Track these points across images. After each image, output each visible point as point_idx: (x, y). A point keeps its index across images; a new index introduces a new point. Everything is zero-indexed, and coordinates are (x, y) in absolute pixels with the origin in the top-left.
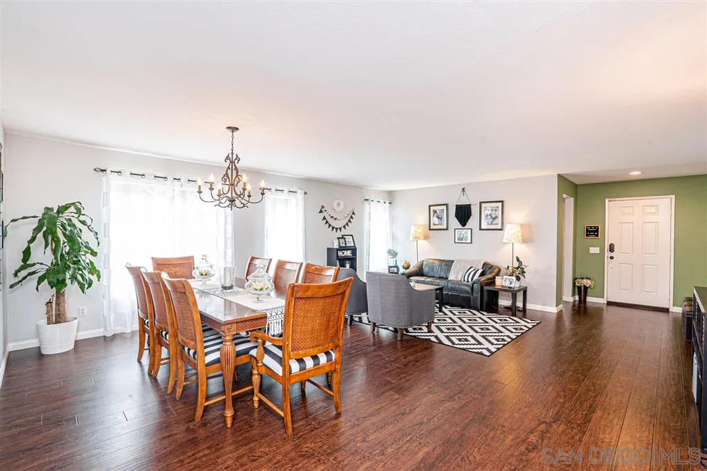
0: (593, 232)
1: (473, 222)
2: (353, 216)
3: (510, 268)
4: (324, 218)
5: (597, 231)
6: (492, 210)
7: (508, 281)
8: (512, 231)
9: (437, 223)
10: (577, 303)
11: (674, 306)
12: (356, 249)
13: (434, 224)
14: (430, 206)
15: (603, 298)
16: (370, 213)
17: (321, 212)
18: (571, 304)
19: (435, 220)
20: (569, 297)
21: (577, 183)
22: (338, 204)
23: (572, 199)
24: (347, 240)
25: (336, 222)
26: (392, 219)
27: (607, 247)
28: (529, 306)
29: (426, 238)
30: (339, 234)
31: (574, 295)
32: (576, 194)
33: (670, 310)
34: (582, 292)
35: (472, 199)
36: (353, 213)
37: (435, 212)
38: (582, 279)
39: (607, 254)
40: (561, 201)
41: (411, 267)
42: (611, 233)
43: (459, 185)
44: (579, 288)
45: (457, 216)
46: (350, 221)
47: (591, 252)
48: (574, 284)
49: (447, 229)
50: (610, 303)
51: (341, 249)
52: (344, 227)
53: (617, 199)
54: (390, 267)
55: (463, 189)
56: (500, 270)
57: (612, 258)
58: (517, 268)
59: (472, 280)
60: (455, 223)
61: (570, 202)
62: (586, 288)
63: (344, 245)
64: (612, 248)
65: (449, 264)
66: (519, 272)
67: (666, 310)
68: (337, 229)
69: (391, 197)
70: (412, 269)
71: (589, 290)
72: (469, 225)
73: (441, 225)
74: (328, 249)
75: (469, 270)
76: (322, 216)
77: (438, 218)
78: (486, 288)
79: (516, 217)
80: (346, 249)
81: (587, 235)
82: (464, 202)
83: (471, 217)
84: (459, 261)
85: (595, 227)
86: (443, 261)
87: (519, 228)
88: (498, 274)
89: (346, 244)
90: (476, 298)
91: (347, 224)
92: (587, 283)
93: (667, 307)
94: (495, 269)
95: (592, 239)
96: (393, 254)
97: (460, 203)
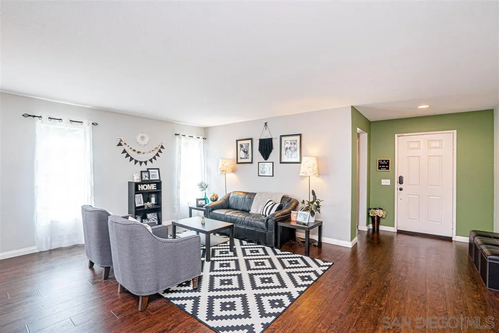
0: (384, 165)
1: (274, 155)
2: (162, 150)
3: (306, 203)
4: (124, 151)
5: (388, 164)
6: (291, 144)
7: (302, 217)
8: (309, 164)
9: (243, 157)
10: (371, 231)
11: (456, 235)
12: (161, 182)
13: (241, 158)
14: (237, 141)
15: (394, 227)
16: (180, 147)
17: (120, 144)
18: (366, 234)
19: (242, 154)
20: (364, 227)
21: (371, 120)
22: (142, 138)
23: (366, 134)
24: (151, 174)
25: (141, 155)
26: (206, 153)
27: (397, 180)
28: (325, 240)
29: (234, 171)
30: (144, 167)
31: (368, 224)
32: (370, 129)
33: (453, 239)
34: (375, 221)
35: (273, 133)
36: (162, 147)
37: (242, 146)
38: (375, 209)
39: (397, 186)
40: (356, 136)
41: (218, 200)
42: (400, 167)
43: (262, 119)
44: (373, 218)
45: (260, 150)
46: (157, 155)
47: (383, 184)
48: (368, 214)
49: (251, 163)
50: (400, 232)
51: (143, 182)
52: (151, 160)
53: (405, 134)
54: (198, 200)
55: (266, 123)
56: (297, 204)
57: (401, 189)
58: (312, 203)
59: (269, 214)
60: (258, 156)
61: (364, 137)
62: (379, 218)
63: (147, 179)
64: (401, 181)
65: (251, 196)
66: (314, 207)
67: (449, 239)
68: (141, 163)
69: (205, 133)
70: (219, 201)
71: (382, 221)
72: (271, 158)
73: (246, 158)
74: (129, 182)
75: (267, 203)
76: (121, 149)
77: (244, 151)
78: (280, 224)
79: (313, 150)
80: (150, 182)
81: (380, 168)
82: (266, 136)
83: (273, 151)
84: (261, 193)
85: (386, 161)
86: (247, 193)
87: (315, 162)
88: (295, 209)
89: (149, 177)
90: (271, 235)
91: (154, 158)
92: (380, 213)
93: (451, 236)
94: (292, 202)
95: (384, 172)
96: (203, 187)
97: (263, 137)
